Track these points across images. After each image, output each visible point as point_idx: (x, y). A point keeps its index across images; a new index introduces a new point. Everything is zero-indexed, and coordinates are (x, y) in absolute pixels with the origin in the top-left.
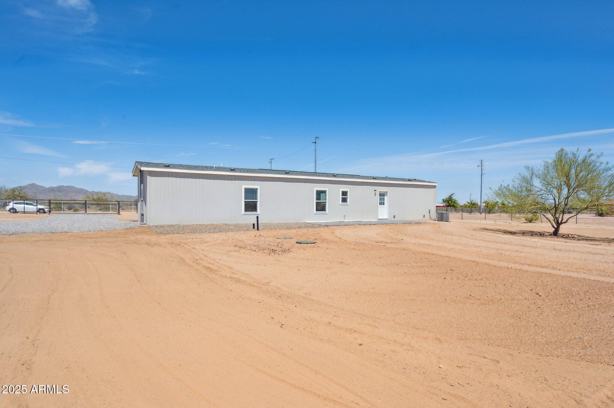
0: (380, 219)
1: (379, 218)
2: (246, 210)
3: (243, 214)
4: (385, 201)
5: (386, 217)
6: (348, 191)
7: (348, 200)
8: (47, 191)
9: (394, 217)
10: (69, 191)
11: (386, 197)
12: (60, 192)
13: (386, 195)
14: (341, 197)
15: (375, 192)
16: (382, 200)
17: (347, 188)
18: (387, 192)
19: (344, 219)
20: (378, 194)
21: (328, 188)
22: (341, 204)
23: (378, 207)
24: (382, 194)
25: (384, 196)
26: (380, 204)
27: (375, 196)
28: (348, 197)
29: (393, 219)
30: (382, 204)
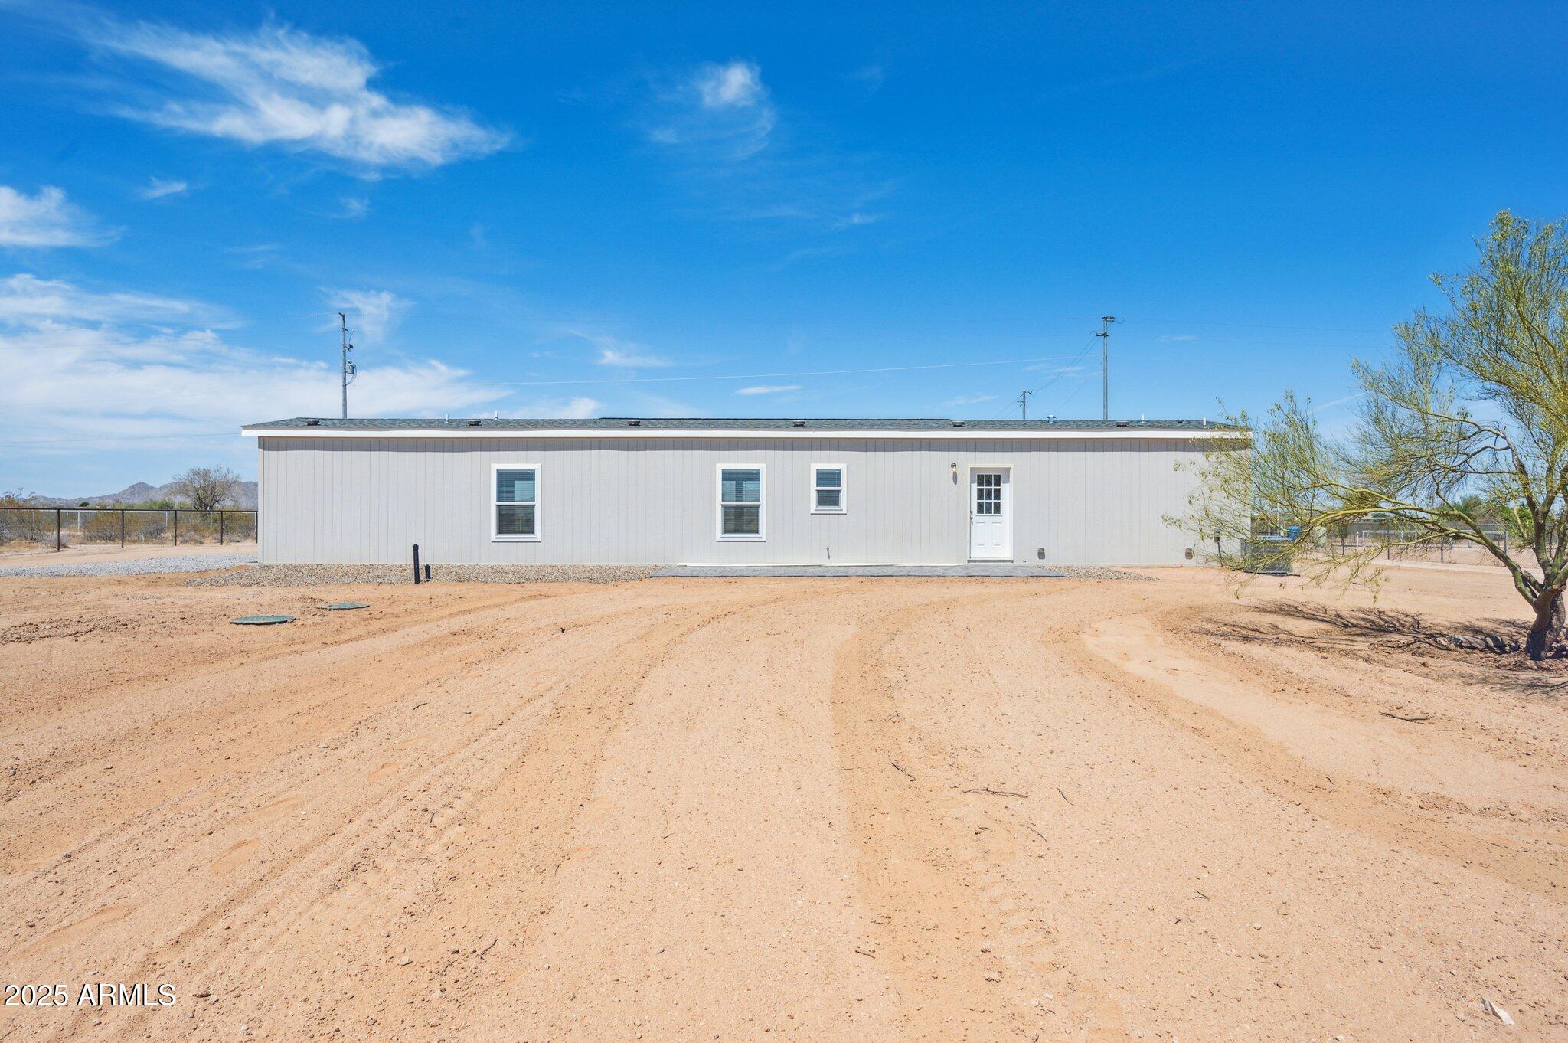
0: (976, 561)
1: (974, 557)
2: (502, 529)
4: (1002, 501)
5: (1007, 556)
7: (844, 498)
9: (1041, 554)
11: (1006, 489)
13: (1008, 481)
14: (814, 488)
15: (954, 469)
16: (989, 496)
17: (839, 461)
18: (1009, 469)
19: (829, 557)
20: (965, 476)
21: (764, 465)
22: (816, 510)
23: (971, 518)
24: (989, 477)
25: (998, 482)
26: (980, 509)
27: (956, 483)
28: (843, 488)
29: (1036, 561)
30: (989, 511)
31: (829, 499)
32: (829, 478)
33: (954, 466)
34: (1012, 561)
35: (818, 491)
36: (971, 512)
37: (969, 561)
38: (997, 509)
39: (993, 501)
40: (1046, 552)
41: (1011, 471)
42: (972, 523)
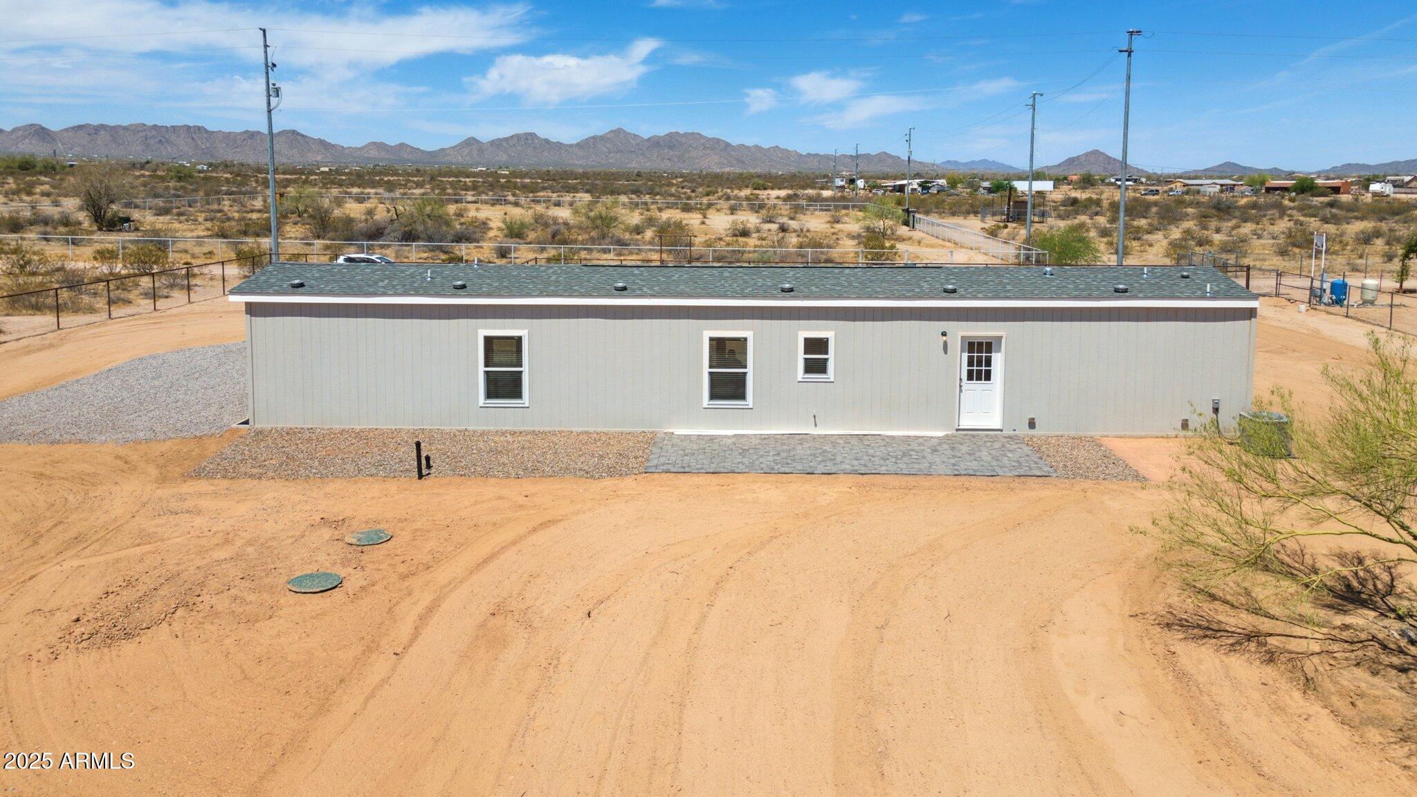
0: (964, 430)
1: (963, 425)
2: (490, 394)
3: (481, 404)
4: (993, 369)
5: (997, 425)
6: (828, 339)
7: (831, 366)
8: (645, 146)
9: (1032, 424)
10: (690, 146)
12: (671, 148)
13: (999, 350)
14: (801, 356)
15: (944, 338)
16: (979, 364)
17: (827, 329)
18: (1001, 337)
19: (816, 425)
20: (956, 345)
21: (752, 332)
22: (803, 378)
23: (961, 386)
24: (980, 344)
25: (989, 350)
26: (970, 377)
27: (946, 352)
28: (831, 356)
29: (1024, 430)
30: (979, 379)
31: (816, 368)
32: (816, 346)
33: (944, 334)
34: (1001, 430)
35: (806, 360)
36: (961, 379)
37: (957, 430)
38: (988, 377)
39: (984, 368)
40: (1036, 421)
41: (1003, 340)
42: (961, 391)
